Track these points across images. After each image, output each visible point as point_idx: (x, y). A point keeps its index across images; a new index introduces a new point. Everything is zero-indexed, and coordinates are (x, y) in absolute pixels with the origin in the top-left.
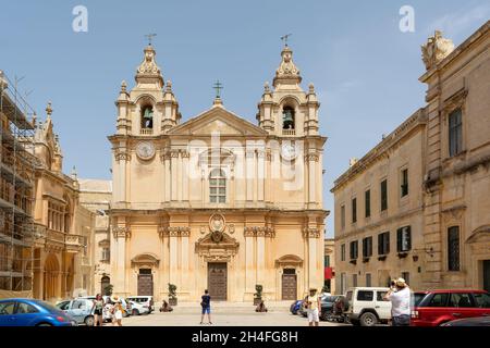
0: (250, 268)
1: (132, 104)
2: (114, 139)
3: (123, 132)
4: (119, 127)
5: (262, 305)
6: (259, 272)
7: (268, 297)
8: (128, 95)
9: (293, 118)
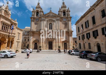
0: (57, 43)
1: (35, 12)
2: (31, 18)
3: (33, 17)
4: (32, 16)
5: (60, 51)
6: (59, 43)
7: (61, 49)
8: (34, 10)
9: (65, 14)
